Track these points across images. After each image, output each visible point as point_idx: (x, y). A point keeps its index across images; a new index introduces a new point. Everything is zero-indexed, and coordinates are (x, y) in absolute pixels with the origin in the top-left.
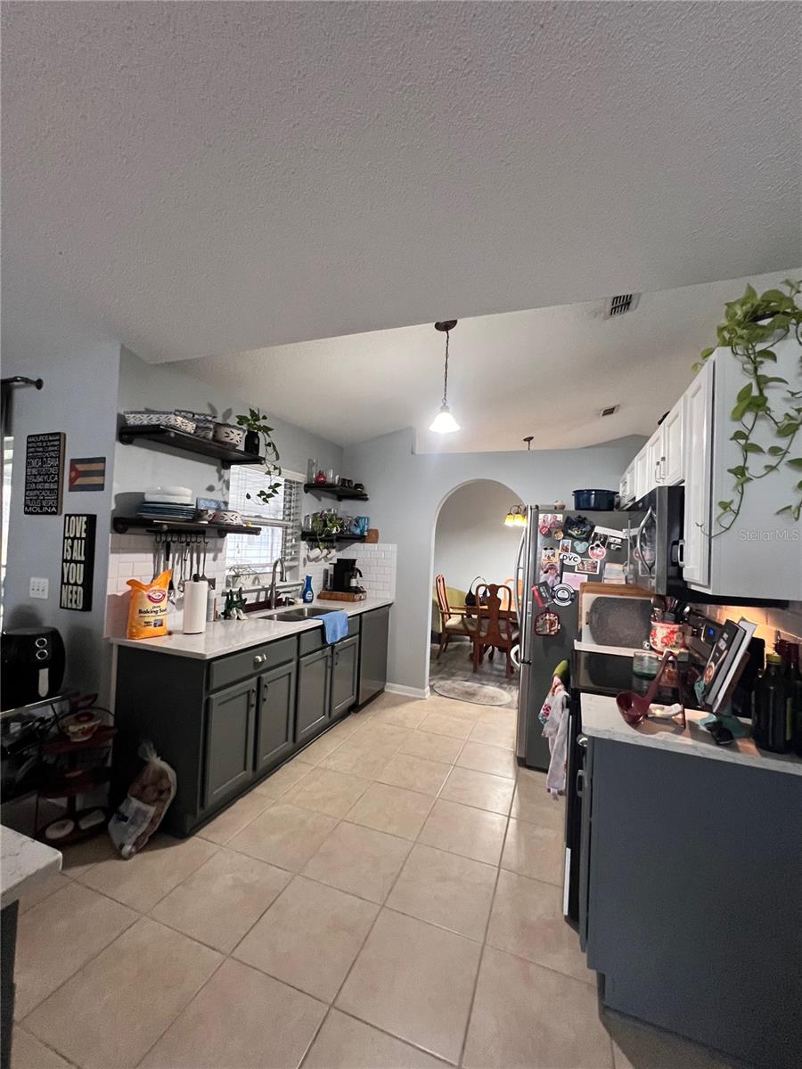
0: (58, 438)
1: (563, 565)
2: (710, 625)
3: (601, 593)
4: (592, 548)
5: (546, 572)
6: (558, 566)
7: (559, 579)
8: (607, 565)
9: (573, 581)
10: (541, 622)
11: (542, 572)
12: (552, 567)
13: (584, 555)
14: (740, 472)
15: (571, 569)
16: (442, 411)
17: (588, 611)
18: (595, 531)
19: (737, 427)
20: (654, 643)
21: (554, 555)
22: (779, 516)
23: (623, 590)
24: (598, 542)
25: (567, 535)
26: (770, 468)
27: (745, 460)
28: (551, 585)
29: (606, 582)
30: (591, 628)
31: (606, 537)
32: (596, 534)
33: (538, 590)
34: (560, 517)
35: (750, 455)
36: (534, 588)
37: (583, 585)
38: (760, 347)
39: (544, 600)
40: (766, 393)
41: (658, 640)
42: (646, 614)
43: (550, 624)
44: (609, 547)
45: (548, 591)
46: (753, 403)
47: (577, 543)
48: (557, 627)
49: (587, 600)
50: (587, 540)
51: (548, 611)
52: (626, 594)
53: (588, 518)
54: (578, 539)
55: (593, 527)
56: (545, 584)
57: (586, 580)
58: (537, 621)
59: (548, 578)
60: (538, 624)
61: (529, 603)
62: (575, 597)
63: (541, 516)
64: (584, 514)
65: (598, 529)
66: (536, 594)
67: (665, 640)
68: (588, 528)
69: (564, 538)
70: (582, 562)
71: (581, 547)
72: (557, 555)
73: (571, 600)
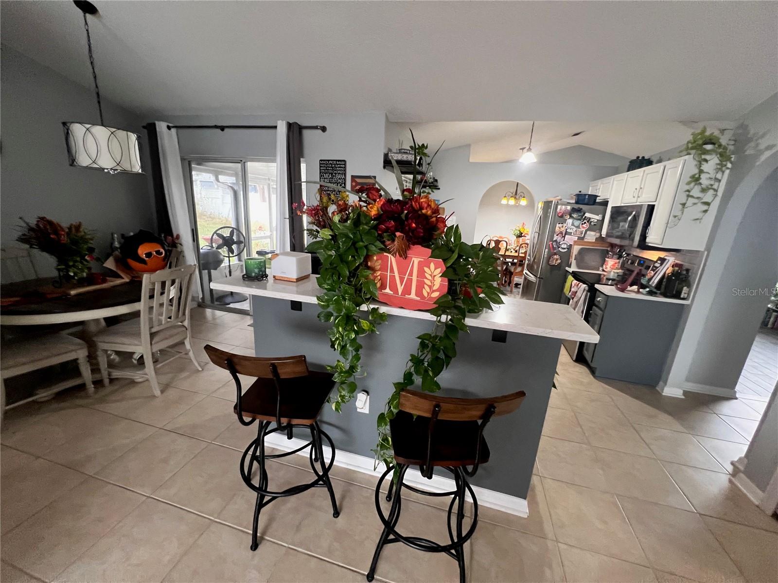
0: (344, 163)
1: (566, 231)
2: (641, 259)
3: (582, 245)
4: (582, 224)
5: (557, 235)
6: (564, 233)
7: (563, 238)
8: (588, 232)
9: (570, 240)
10: (552, 259)
11: (555, 235)
12: (561, 233)
13: (578, 227)
14: (684, 205)
15: (570, 234)
16: (527, 152)
17: (576, 254)
18: (585, 215)
19: (687, 187)
20: (606, 268)
21: (562, 227)
22: (694, 222)
23: (594, 244)
24: (586, 221)
25: (571, 217)
26: (695, 204)
27: (687, 200)
28: (559, 242)
29: (586, 240)
30: (577, 262)
31: (590, 219)
32: (585, 217)
33: (552, 244)
34: (569, 208)
35: (690, 199)
36: (550, 243)
37: (575, 242)
38: (703, 157)
39: (554, 249)
40: (701, 177)
41: (608, 267)
42: (604, 255)
43: (556, 260)
44: (590, 224)
45: (557, 244)
46: (696, 179)
47: (575, 221)
48: (559, 261)
49: (576, 249)
50: (580, 220)
51: (555, 254)
52: (596, 246)
53: (583, 209)
54: (576, 219)
55: (584, 214)
56: (556, 241)
57: (576, 239)
58: (550, 258)
59: (558, 238)
60: (550, 260)
61: (547, 250)
62: (570, 247)
63: (559, 207)
64: (581, 206)
65: (587, 215)
66: (551, 245)
67: (612, 267)
68: (582, 213)
69: (569, 219)
70: (576, 231)
71: (577, 223)
72: (564, 227)
73: (568, 249)
